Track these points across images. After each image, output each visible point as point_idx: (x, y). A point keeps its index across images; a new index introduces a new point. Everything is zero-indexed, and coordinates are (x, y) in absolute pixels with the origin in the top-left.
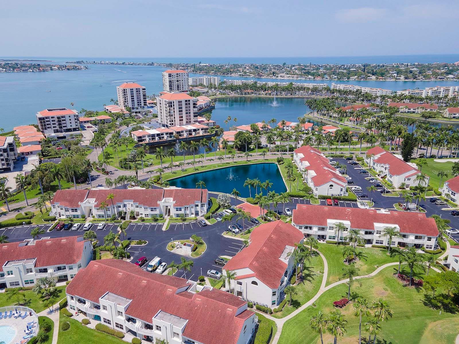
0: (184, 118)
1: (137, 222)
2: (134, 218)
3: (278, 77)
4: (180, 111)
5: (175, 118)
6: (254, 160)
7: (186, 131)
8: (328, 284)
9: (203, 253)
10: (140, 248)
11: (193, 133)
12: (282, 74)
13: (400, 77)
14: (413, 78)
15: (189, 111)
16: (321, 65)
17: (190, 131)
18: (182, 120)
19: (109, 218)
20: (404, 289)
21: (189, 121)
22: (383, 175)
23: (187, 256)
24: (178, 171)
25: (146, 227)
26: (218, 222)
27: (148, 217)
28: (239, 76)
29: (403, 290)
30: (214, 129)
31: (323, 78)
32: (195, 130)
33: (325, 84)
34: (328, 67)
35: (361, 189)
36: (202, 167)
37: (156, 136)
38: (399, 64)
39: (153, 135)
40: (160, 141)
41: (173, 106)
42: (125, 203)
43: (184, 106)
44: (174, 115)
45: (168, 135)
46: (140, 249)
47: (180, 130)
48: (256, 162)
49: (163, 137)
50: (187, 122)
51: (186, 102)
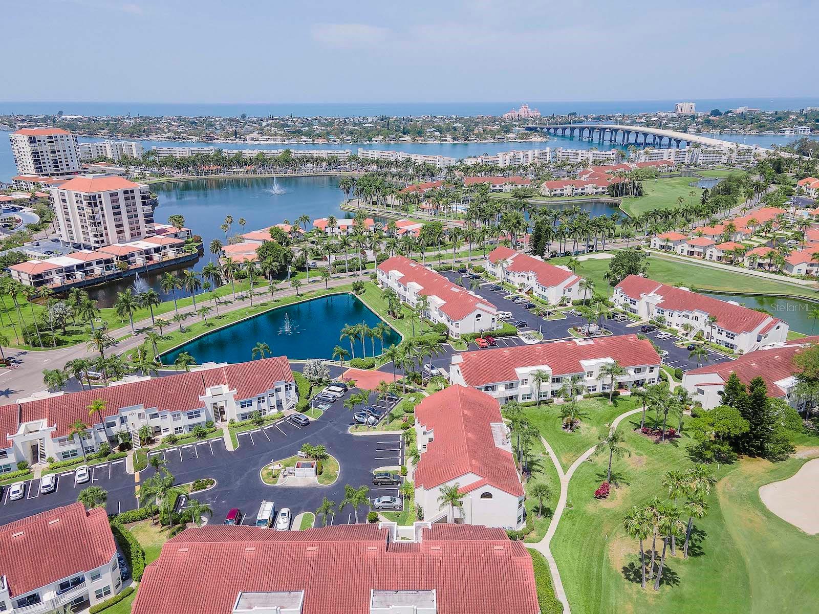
0: (126, 228)
1: (161, 447)
2: (150, 441)
3: (246, 141)
4: (115, 214)
5: (106, 228)
6: (309, 292)
7: (140, 253)
8: (565, 468)
9: (338, 473)
10: (207, 495)
11: (156, 257)
12: (252, 135)
13: (446, 137)
14: (464, 139)
15: (135, 213)
16: (309, 119)
17: (147, 252)
18: (123, 232)
19: (93, 455)
20: (659, 447)
21: (136, 231)
22: (526, 289)
23: (313, 486)
24: (172, 333)
25: (189, 454)
26: (325, 412)
27: (181, 432)
28: (165, 139)
29: (658, 449)
30: (191, 244)
31: (328, 140)
32: (157, 250)
33: (347, 151)
34: (322, 120)
35: (511, 315)
36: (218, 318)
37: (76, 270)
38: (430, 117)
39: (69, 267)
40: (88, 278)
41: (98, 203)
42: (124, 414)
43: (122, 203)
44: (105, 222)
45: (103, 265)
46: (209, 496)
47: (126, 253)
48: (314, 296)
49: (92, 271)
50: (132, 235)
51: (127, 195)
